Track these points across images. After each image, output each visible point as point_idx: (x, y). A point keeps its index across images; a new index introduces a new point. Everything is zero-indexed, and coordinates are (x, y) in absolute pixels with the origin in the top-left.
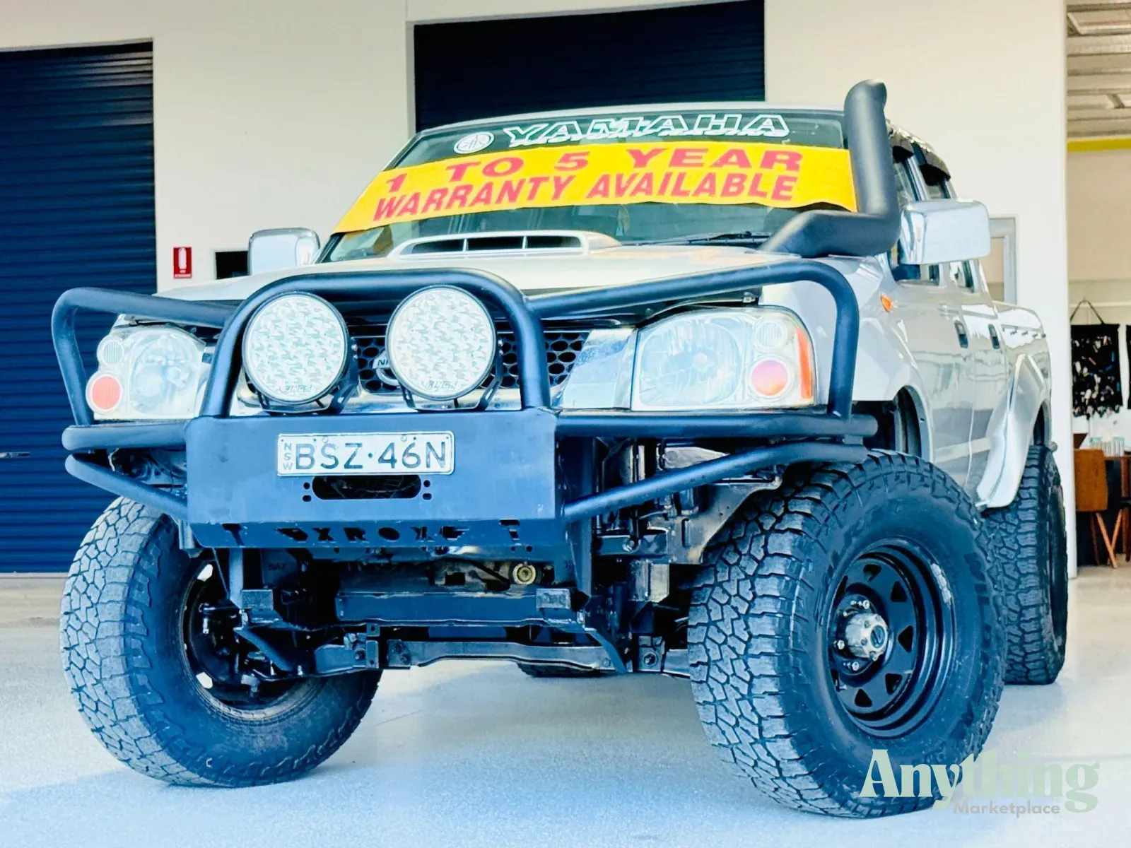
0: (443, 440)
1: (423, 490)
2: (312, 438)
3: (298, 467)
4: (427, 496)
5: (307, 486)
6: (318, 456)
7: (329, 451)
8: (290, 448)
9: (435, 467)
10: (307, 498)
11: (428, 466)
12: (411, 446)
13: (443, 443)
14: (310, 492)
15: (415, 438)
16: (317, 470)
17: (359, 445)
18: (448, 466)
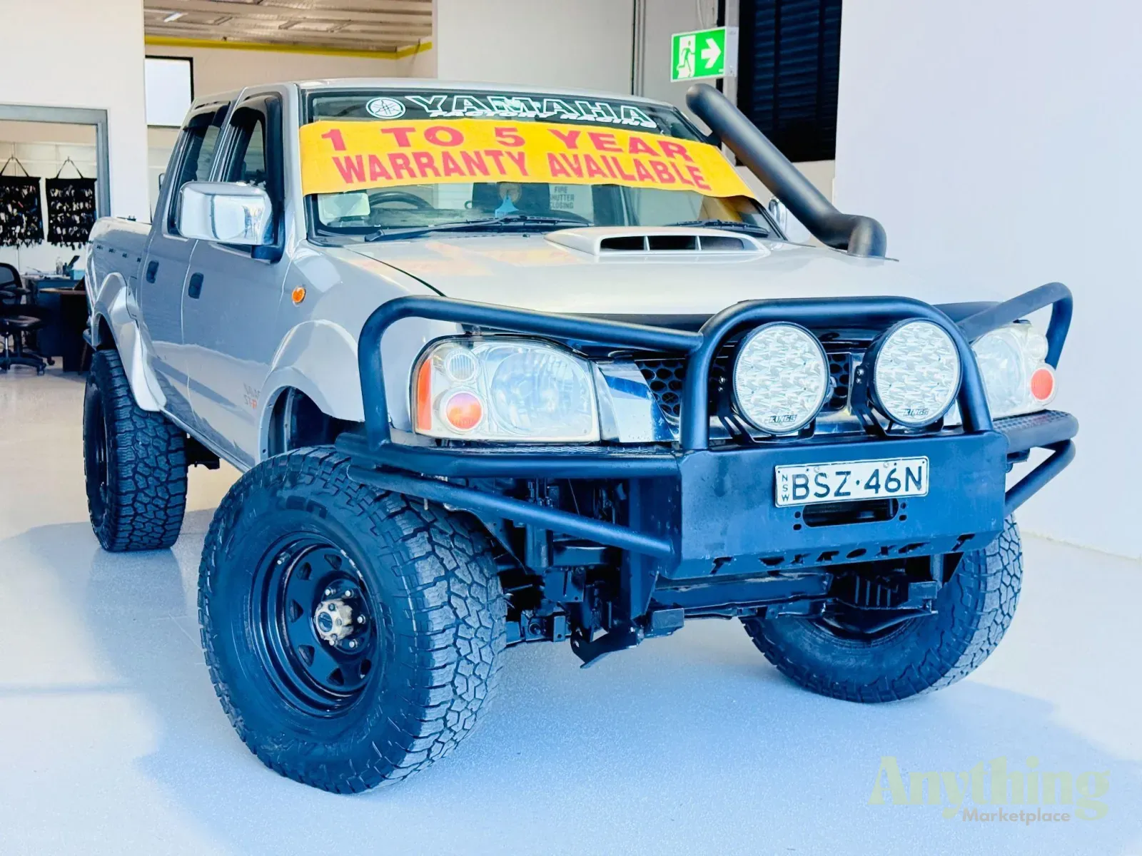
0: (919, 464)
1: (901, 512)
2: (805, 468)
3: (795, 497)
4: (903, 518)
5: (797, 515)
6: (812, 485)
7: (821, 480)
8: (787, 479)
9: (913, 490)
10: (797, 527)
11: (907, 489)
12: (894, 471)
13: (920, 468)
14: (801, 521)
15: (895, 464)
16: (812, 499)
17: (848, 473)
18: (924, 489)
